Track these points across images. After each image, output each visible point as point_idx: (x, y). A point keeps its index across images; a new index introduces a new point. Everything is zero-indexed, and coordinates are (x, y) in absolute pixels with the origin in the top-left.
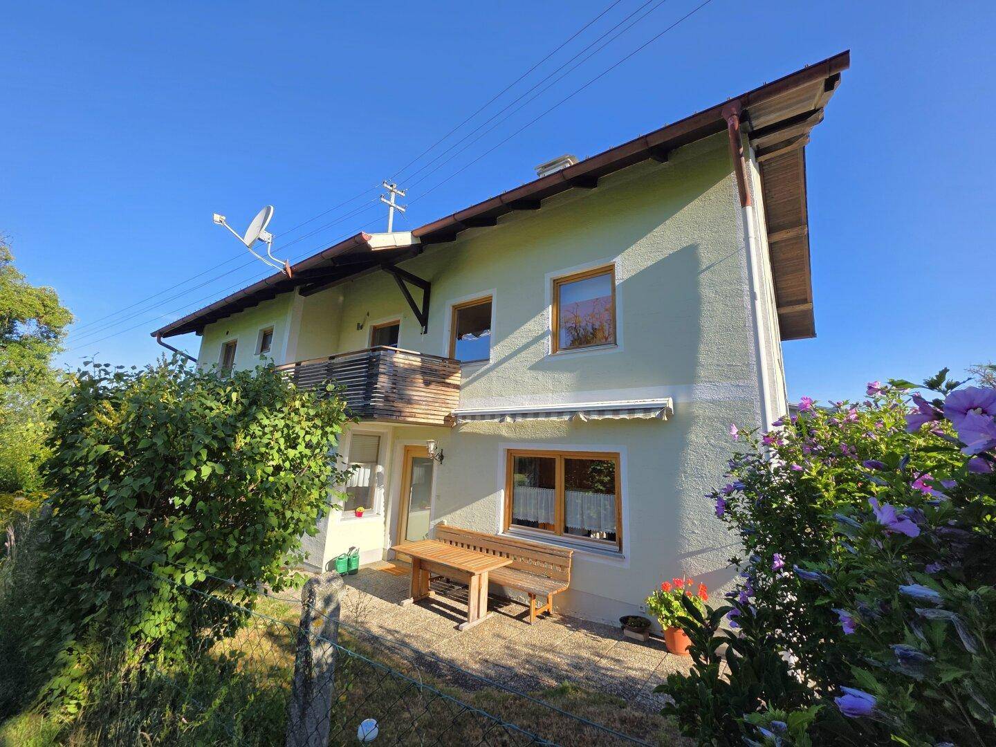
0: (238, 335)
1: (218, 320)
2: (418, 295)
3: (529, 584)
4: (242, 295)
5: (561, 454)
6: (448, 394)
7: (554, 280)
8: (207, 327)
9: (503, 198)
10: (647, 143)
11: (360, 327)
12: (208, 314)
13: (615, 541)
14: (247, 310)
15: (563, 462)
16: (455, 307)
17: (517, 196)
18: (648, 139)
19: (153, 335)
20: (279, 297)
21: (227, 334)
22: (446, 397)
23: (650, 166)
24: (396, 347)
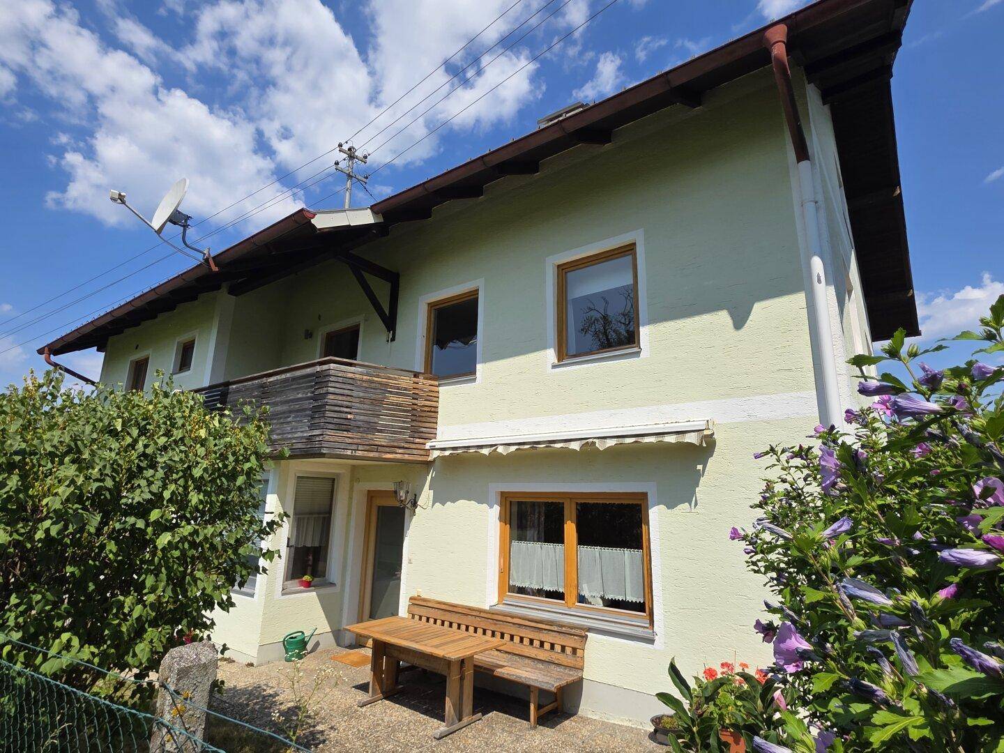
0: (151, 349)
1: (126, 330)
2: (382, 290)
3: (527, 673)
4: (153, 297)
5: (570, 495)
6: (424, 419)
7: (559, 266)
8: (112, 339)
9: (486, 159)
10: (668, 82)
11: (309, 335)
12: (111, 323)
13: (644, 612)
14: (161, 317)
15: (574, 506)
16: (431, 305)
17: (505, 156)
18: (670, 76)
19: (41, 352)
20: (203, 297)
21: (137, 348)
22: (420, 424)
23: (677, 112)
24: (356, 360)
